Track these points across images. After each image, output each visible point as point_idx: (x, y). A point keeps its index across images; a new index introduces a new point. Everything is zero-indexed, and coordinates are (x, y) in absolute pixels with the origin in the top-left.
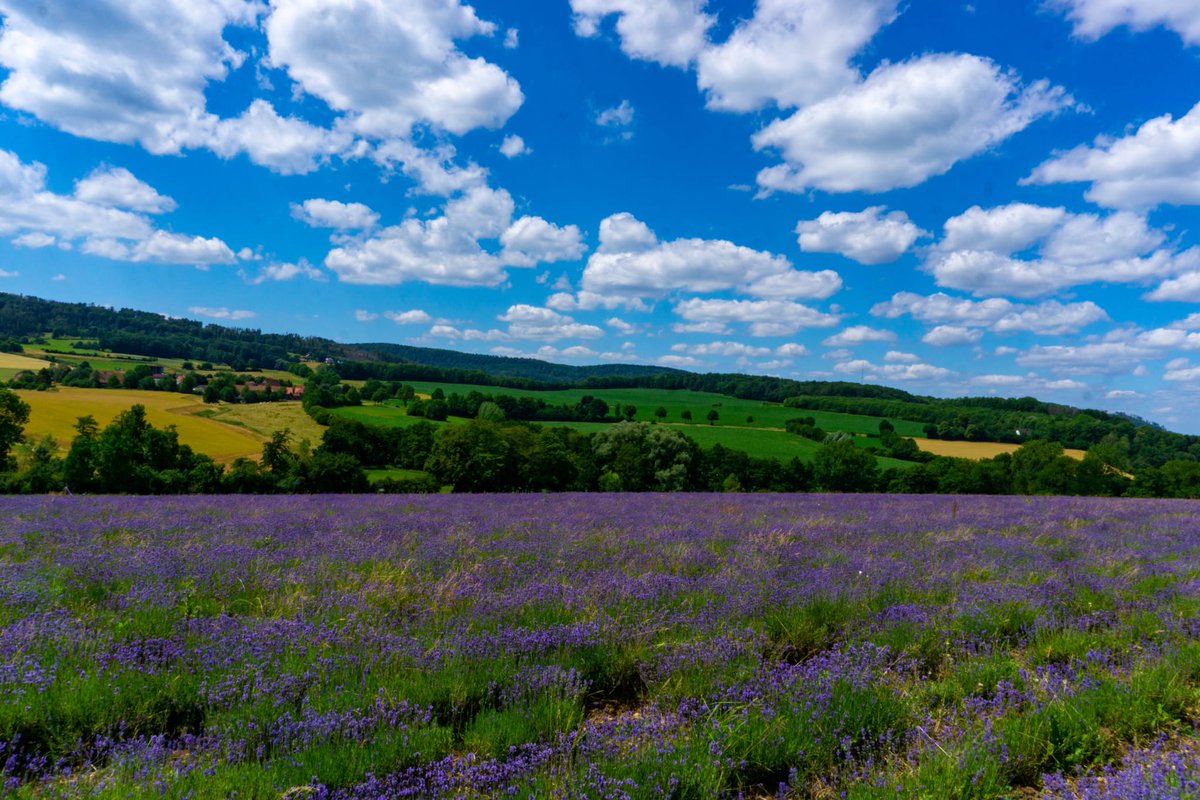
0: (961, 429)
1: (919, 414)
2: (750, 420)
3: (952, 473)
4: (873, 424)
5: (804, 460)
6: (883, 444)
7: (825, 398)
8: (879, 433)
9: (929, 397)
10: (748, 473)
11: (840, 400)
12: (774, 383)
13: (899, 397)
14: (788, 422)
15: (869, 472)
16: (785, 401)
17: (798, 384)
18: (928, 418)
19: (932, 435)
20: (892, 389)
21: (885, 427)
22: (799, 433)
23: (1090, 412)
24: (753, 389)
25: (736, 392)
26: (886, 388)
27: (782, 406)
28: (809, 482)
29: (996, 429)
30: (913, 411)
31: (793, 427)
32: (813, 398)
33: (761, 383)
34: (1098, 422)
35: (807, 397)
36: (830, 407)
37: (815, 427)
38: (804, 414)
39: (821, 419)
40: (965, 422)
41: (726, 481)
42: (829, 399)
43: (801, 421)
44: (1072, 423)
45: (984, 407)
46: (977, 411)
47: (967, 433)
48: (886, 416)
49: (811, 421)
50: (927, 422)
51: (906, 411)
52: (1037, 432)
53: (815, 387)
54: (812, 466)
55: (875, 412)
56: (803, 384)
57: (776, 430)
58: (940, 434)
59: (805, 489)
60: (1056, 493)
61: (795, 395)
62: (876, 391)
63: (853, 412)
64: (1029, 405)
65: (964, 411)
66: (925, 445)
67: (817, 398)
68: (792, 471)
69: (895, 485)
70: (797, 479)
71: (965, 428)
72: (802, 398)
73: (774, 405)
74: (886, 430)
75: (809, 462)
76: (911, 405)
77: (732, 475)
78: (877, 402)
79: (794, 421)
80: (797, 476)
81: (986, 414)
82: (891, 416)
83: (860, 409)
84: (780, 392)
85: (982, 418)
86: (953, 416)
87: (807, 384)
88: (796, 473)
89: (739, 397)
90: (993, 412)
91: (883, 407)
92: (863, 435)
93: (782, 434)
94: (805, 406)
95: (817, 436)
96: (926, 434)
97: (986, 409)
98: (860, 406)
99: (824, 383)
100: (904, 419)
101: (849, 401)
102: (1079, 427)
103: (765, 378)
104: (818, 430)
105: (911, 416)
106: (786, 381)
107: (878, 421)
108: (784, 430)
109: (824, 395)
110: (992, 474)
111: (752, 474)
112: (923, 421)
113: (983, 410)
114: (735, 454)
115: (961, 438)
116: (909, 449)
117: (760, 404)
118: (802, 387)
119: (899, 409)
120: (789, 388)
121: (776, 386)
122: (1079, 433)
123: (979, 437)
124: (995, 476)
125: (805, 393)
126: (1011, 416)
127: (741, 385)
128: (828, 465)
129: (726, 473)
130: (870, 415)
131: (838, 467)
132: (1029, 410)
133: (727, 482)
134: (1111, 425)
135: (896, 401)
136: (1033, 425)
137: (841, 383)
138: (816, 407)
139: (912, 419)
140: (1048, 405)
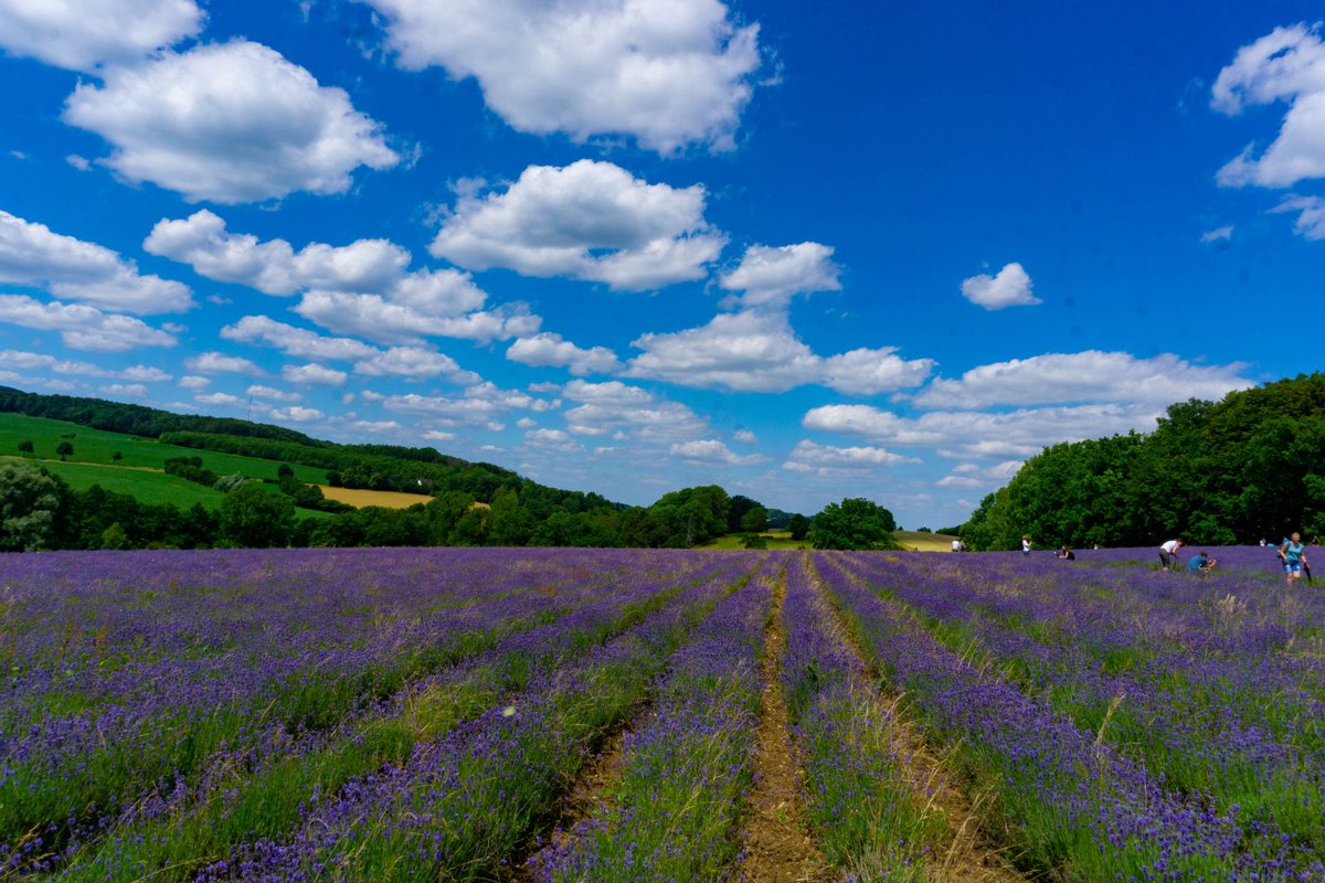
0: (364, 477)
1: (320, 459)
2: (118, 457)
3: (377, 523)
4: (272, 468)
5: (208, 508)
6: (283, 491)
7: (212, 436)
8: (277, 478)
9: (328, 442)
10: (136, 523)
11: (232, 439)
12: (145, 414)
13: (296, 440)
14: (167, 462)
15: (285, 522)
16: (162, 436)
17: (177, 418)
18: (330, 464)
19: (335, 482)
20: (289, 430)
21: (285, 471)
22: (181, 474)
23: (483, 465)
24: (118, 419)
25: (93, 421)
26: (282, 429)
27: (156, 442)
28: (213, 533)
29: (399, 479)
30: (314, 456)
31: (173, 467)
32: (197, 435)
33: (128, 413)
34: (491, 475)
35: (189, 434)
36: (218, 447)
37: (203, 468)
38: (188, 453)
39: (210, 460)
40: (369, 470)
41: (106, 532)
42: (218, 438)
43: (185, 461)
44: (469, 475)
45: (388, 455)
46: (380, 459)
47: (371, 481)
48: (283, 460)
49: (198, 462)
50: (330, 468)
51: (306, 456)
52: (437, 483)
53: (198, 422)
54: (219, 515)
55: (272, 456)
56: (182, 417)
57: (152, 470)
58: (344, 481)
59: (209, 542)
60: (472, 543)
61: (173, 430)
62: (271, 432)
63: (245, 453)
64: (429, 455)
65: (367, 459)
66: (330, 493)
67: (203, 435)
68: (193, 520)
69: (318, 537)
70: (197, 531)
71: (369, 476)
72: (183, 433)
73: (146, 441)
74: (285, 476)
75: (215, 511)
76: (311, 450)
77: (116, 525)
78: (276, 444)
79: (176, 460)
80: (199, 526)
81: (388, 462)
82: (290, 460)
83: (254, 451)
84: (154, 425)
85: (386, 467)
86: (356, 463)
87: (189, 418)
88: (198, 522)
89: (96, 427)
90: (397, 461)
91: (281, 450)
92: (258, 480)
93: (159, 476)
94: (187, 443)
95: (206, 479)
96: (328, 481)
97: (390, 457)
98: (254, 447)
99: (209, 419)
100: (304, 464)
101: (239, 441)
102: (475, 479)
103: (133, 407)
104: (207, 473)
105: (312, 461)
106: (161, 412)
107: (277, 465)
108: (163, 471)
109: (209, 432)
110: (417, 525)
111: (141, 523)
112: (324, 468)
113: (385, 458)
114: (119, 498)
115: (365, 486)
116: (316, 497)
117: (128, 439)
118: (182, 421)
119: (298, 453)
120: (165, 421)
121: (148, 418)
122: (475, 485)
123: (382, 486)
124: (420, 527)
125: (186, 429)
126: (414, 464)
127: (101, 414)
128: (237, 514)
129: (107, 523)
130: (265, 457)
131: (249, 517)
132: (429, 460)
133: (109, 534)
134: (502, 479)
135: (297, 444)
136: (433, 476)
137: (231, 419)
138: (201, 446)
139: (313, 465)
140: (447, 457)
